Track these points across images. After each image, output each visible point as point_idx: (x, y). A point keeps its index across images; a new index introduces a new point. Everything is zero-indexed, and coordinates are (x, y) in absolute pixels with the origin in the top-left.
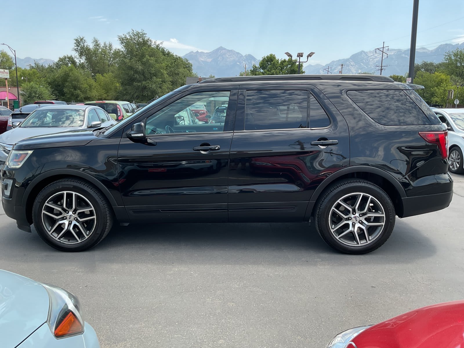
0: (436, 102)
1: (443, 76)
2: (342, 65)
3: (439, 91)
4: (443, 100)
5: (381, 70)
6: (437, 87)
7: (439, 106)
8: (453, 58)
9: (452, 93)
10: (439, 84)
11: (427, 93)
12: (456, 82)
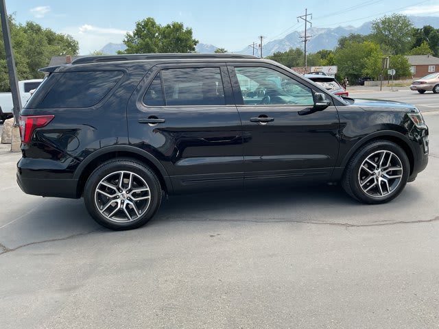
0: (367, 74)
1: (373, 45)
2: (261, 37)
3: (369, 61)
4: (374, 71)
5: (305, 41)
6: (366, 57)
7: (370, 78)
8: (381, 26)
9: (387, 61)
10: (369, 54)
11: (357, 65)
12: (386, 51)
